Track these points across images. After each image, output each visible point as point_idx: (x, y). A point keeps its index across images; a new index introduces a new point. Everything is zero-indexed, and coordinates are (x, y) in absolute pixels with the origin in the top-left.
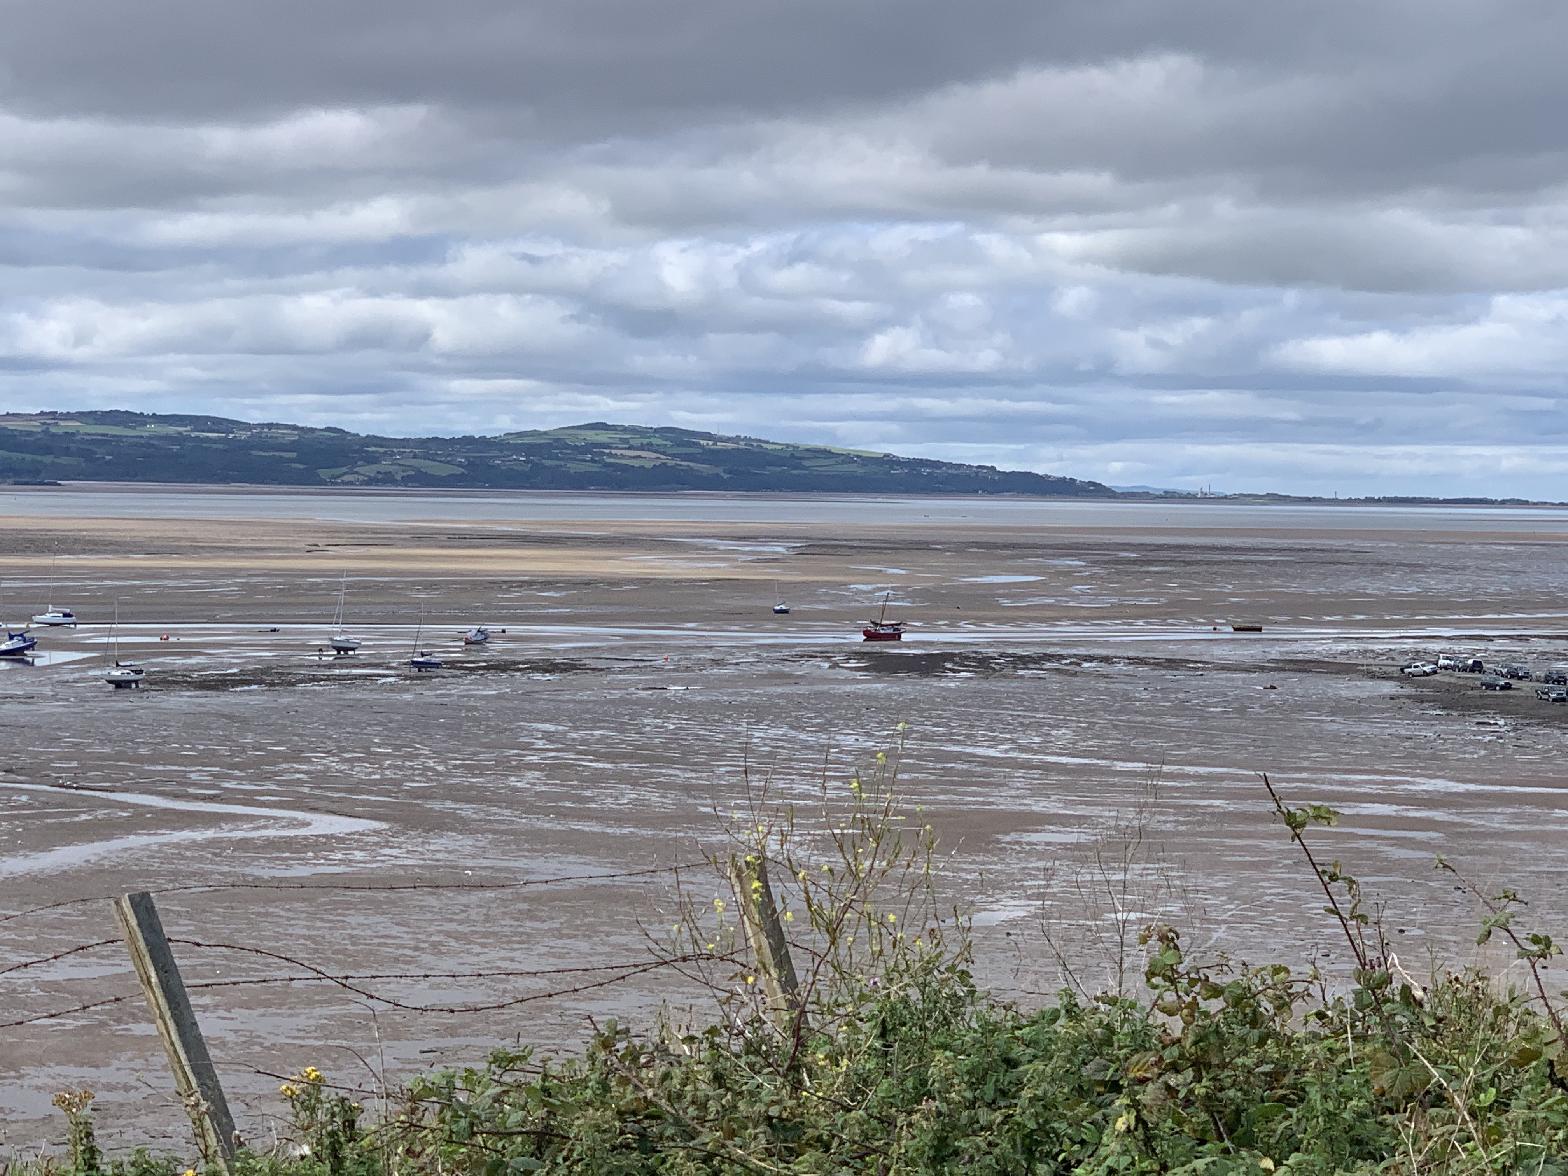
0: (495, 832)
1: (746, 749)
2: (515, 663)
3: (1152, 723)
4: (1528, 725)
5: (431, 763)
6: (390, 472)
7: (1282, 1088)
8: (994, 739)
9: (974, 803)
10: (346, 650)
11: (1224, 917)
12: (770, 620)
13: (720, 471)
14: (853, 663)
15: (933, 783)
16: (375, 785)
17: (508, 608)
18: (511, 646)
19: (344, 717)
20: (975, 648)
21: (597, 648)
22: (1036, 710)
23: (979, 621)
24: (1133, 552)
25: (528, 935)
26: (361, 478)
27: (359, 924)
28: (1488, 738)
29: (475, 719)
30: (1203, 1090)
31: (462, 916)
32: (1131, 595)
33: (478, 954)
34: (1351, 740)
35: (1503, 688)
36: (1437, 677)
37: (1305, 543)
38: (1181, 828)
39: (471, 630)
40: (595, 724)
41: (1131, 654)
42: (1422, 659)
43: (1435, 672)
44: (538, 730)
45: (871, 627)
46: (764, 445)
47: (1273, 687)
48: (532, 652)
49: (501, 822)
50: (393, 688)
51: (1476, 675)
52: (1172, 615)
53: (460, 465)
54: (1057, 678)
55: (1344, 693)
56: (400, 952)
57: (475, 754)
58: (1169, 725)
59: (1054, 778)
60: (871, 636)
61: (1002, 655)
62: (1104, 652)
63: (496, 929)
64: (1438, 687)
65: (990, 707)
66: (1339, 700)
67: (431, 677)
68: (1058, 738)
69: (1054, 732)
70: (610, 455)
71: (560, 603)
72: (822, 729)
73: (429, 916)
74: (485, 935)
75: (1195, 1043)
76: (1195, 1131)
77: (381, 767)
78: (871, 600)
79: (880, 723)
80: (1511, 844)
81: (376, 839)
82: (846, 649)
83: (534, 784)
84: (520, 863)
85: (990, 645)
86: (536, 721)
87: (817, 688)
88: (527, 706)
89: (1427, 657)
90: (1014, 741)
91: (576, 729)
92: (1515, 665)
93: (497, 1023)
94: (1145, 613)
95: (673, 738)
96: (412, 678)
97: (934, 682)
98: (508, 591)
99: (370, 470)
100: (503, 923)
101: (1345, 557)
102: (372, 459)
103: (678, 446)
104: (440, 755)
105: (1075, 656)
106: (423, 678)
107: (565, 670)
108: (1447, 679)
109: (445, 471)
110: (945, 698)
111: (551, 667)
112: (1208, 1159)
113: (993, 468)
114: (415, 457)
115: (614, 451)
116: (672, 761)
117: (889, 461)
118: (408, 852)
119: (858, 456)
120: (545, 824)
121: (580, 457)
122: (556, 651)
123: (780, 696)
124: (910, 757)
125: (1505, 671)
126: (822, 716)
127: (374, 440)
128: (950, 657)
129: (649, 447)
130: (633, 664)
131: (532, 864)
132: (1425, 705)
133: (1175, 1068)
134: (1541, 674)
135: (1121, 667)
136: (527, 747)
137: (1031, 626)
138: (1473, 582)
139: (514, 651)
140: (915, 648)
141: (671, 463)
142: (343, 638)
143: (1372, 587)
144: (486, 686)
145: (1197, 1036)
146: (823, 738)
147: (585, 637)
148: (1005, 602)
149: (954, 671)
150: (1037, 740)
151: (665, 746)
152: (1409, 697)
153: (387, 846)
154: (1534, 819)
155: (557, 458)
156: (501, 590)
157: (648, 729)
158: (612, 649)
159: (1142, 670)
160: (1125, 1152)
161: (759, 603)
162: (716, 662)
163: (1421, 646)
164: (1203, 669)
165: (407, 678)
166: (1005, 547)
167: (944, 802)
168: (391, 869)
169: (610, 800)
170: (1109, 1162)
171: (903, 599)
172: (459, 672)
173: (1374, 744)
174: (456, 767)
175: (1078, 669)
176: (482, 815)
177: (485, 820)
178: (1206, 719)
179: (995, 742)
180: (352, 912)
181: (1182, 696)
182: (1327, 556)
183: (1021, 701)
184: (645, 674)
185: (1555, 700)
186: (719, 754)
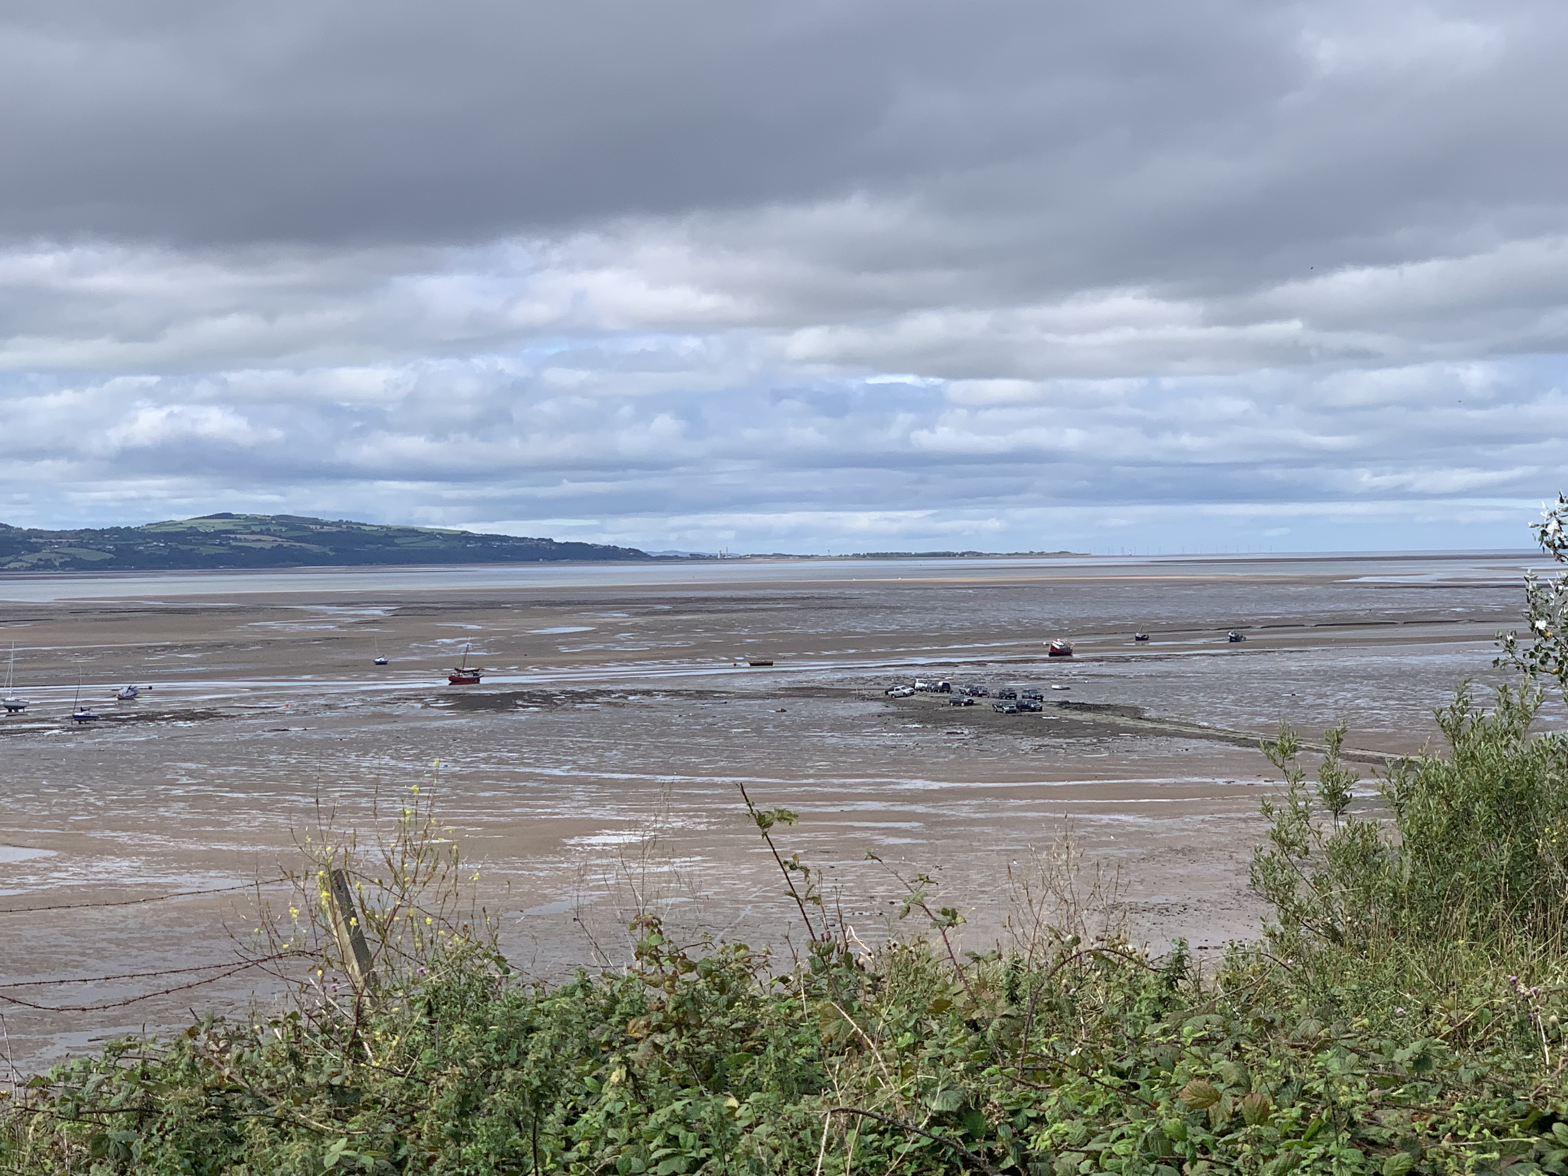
0: (148, 854)
1: (356, 778)
2: (161, 714)
3: (687, 743)
4: (987, 733)
5: (92, 799)
6: (50, 560)
7: (752, 1039)
8: (557, 761)
9: (545, 814)
10: (16, 708)
11: (750, 898)
12: (374, 671)
13: (326, 550)
14: (441, 703)
15: (512, 798)
16: (45, 820)
17: (152, 668)
18: (157, 699)
19: (17, 765)
20: (540, 688)
21: (230, 699)
22: (592, 736)
23: (543, 665)
24: (667, 604)
25: (180, 939)
26: (25, 565)
27: (33, 937)
28: (956, 745)
29: (130, 762)
30: (683, 1046)
31: (122, 925)
32: (667, 639)
33: (136, 957)
34: (847, 750)
35: (966, 704)
36: (914, 697)
37: (806, 593)
38: (712, 828)
39: (123, 688)
40: (231, 760)
41: (668, 687)
42: (902, 683)
43: (912, 694)
44: (181, 768)
45: (454, 673)
46: (363, 527)
47: (784, 711)
48: (175, 704)
49: (152, 846)
50: (57, 739)
51: (945, 694)
52: (700, 655)
53: (110, 552)
54: (608, 709)
55: (841, 713)
56: (70, 957)
57: (131, 790)
58: (700, 744)
59: (608, 792)
60: (454, 681)
61: (562, 693)
62: (646, 687)
63: (150, 935)
64: (915, 706)
65: (554, 735)
66: (837, 718)
67: (91, 728)
68: (611, 758)
69: (607, 754)
70: (235, 539)
71: (198, 662)
72: (417, 758)
73: (93, 927)
74: (142, 940)
75: (675, 1009)
76: (678, 1079)
77: (49, 805)
78: (454, 651)
79: (465, 751)
80: (976, 829)
81: (46, 865)
82: (435, 692)
83: (180, 813)
84: (170, 879)
85: (552, 684)
86: (179, 760)
87: (412, 725)
88: (172, 749)
89: (906, 681)
90: (574, 762)
91: (214, 766)
92: (976, 685)
93: (153, 1013)
94: (679, 654)
95: (295, 770)
96: (73, 730)
97: (508, 716)
98: (152, 655)
99: (33, 558)
100: (156, 929)
101: (839, 602)
102: (34, 549)
103: (292, 530)
104: (99, 793)
105: (622, 691)
106: (83, 729)
107: (204, 718)
108: (922, 699)
109: (97, 556)
110: (516, 729)
111: (191, 716)
112: (686, 1101)
113: (551, 540)
114: (70, 545)
115: (238, 536)
116: (292, 790)
117: (465, 537)
118: (74, 874)
119: (440, 534)
120: (189, 845)
121: (210, 542)
122: (194, 703)
123: (382, 732)
124: (489, 778)
125: (968, 690)
126: (416, 748)
127: (32, 533)
128: (519, 695)
129: (268, 532)
130: (259, 711)
131: (180, 879)
132: (906, 720)
133: (660, 1029)
134: (996, 691)
135: (660, 698)
136: (173, 783)
137: (586, 668)
138: (941, 620)
139: (160, 704)
140: (492, 689)
141: (286, 544)
142: (13, 698)
143: (861, 626)
144: (137, 734)
145: (676, 1002)
146: (418, 766)
147: (218, 690)
148: (563, 649)
149: (524, 707)
150: (594, 760)
151: (288, 777)
152: (892, 714)
153: (56, 871)
154: (995, 808)
155: (191, 543)
156: (148, 655)
157: (274, 763)
158: (241, 699)
159: (676, 700)
160: (621, 1099)
161: (364, 657)
162: (329, 707)
163: (902, 672)
164: (726, 698)
165: (69, 730)
166: (562, 604)
167: (520, 814)
168: (58, 890)
169: (243, 824)
170: (608, 1107)
171: (480, 650)
172: (114, 723)
173: (866, 753)
174: (112, 801)
175: (625, 701)
176: (136, 841)
177: (139, 845)
178: (730, 738)
179: (559, 763)
180: (27, 927)
181: (710, 720)
182: (825, 603)
183: (580, 729)
184: (270, 718)
185: (1007, 712)
186: (333, 782)
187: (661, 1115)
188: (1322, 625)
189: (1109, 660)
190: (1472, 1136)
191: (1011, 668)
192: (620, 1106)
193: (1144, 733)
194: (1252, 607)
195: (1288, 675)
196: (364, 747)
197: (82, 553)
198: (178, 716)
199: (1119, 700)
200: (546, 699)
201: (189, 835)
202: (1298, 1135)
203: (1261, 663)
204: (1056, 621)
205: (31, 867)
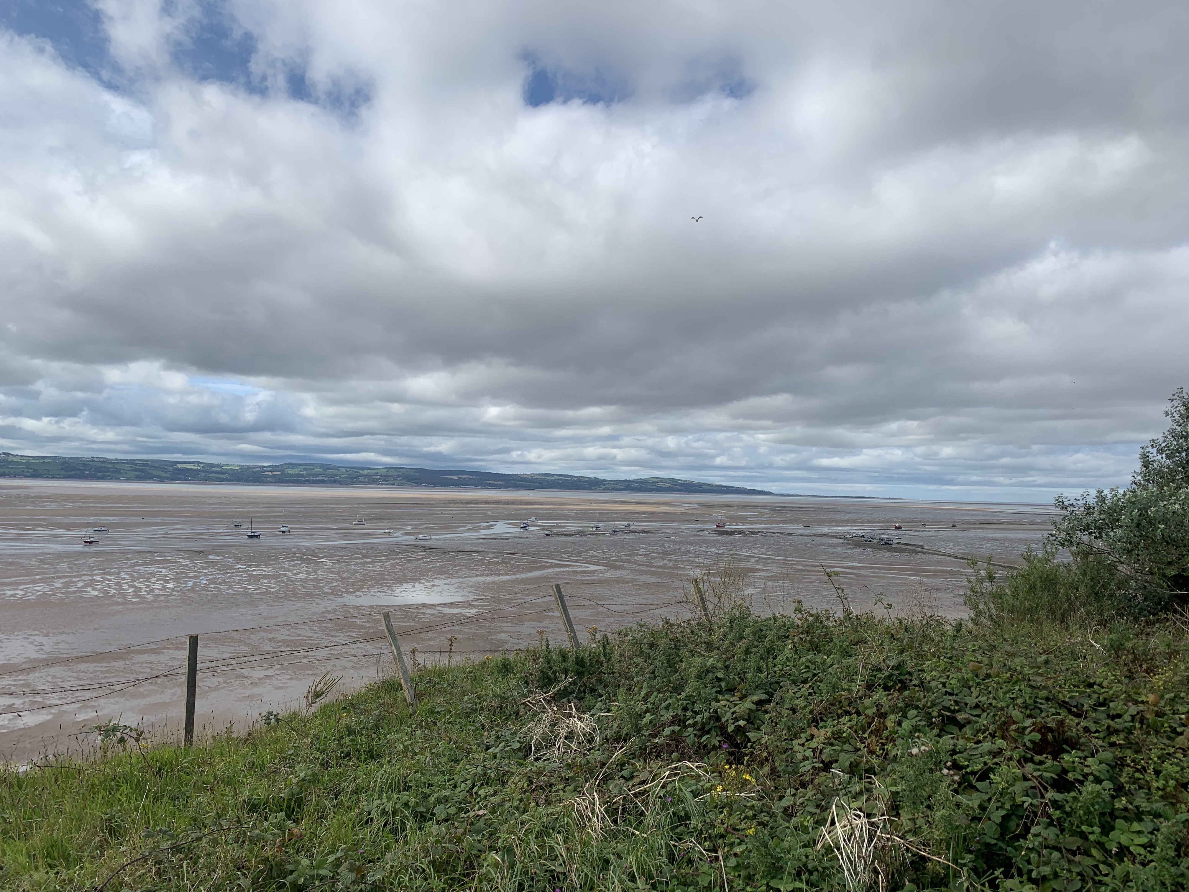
1: (689, 552)
6: (608, 488)
23: (743, 523)
26: (602, 489)
30: (809, 639)
39: (626, 523)
45: (718, 524)
48: (640, 528)
50: (608, 536)
60: (717, 526)
75: (806, 627)
76: (808, 649)
94: (783, 522)
95: (672, 549)
99: (604, 487)
102: (604, 485)
103: (673, 482)
109: (620, 487)
113: (745, 488)
114: (614, 484)
115: (659, 483)
117: (721, 486)
119: (715, 485)
121: (651, 484)
127: (604, 480)
128: (736, 531)
129: (667, 483)
131: (640, 577)
133: (802, 633)
135: (777, 534)
141: (671, 486)
143: (837, 517)
146: (707, 550)
147: (652, 525)
155: (646, 485)
162: (682, 532)
163: (849, 531)
187: (804, 659)
188: (981, 523)
189: (914, 531)
190: (1067, 687)
191: (883, 531)
192: (791, 655)
193: (925, 553)
194: (959, 517)
195: (970, 538)
196: (692, 544)
197: (616, 486)
198: (640, 532)
199: (917, 543)
200: (744, 533)
201: (643, 565)
202: (1009, 682)
203: (961, 534)
204: (897, 518)
205: (600, 571)
